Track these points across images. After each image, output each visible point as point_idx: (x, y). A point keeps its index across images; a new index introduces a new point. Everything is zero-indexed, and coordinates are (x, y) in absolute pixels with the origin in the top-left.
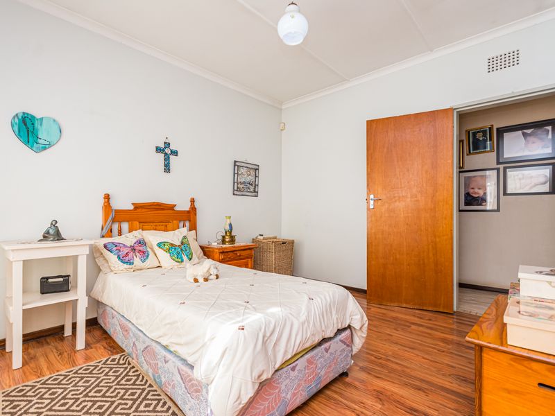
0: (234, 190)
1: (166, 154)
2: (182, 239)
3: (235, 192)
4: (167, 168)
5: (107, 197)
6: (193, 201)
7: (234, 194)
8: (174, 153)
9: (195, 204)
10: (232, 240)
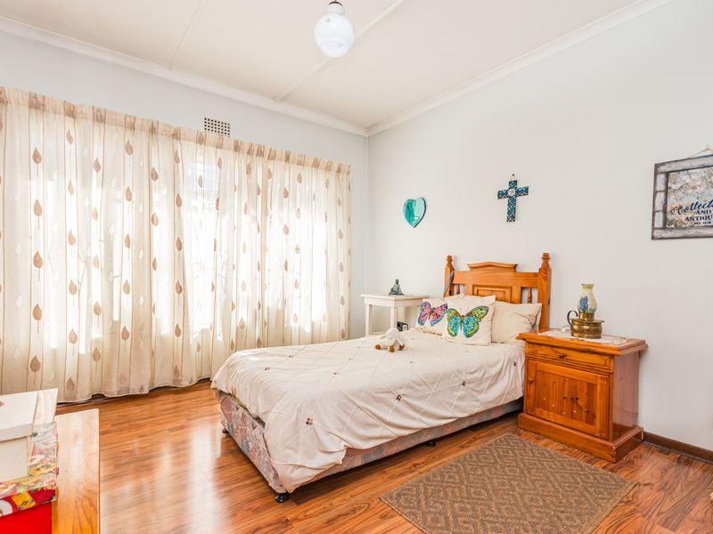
0: (654, 229)
1: (510, 197)
2: (475, 309)
3: (657, 234)
4: (512, 216)
5: (450, 259)
6: (546, 257)
7: (653, 238)
8: (522, 191)
9: (550, 263)
10: (596, 330)
